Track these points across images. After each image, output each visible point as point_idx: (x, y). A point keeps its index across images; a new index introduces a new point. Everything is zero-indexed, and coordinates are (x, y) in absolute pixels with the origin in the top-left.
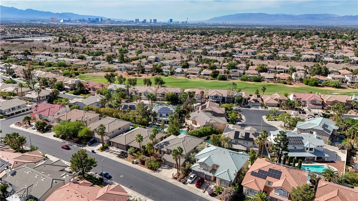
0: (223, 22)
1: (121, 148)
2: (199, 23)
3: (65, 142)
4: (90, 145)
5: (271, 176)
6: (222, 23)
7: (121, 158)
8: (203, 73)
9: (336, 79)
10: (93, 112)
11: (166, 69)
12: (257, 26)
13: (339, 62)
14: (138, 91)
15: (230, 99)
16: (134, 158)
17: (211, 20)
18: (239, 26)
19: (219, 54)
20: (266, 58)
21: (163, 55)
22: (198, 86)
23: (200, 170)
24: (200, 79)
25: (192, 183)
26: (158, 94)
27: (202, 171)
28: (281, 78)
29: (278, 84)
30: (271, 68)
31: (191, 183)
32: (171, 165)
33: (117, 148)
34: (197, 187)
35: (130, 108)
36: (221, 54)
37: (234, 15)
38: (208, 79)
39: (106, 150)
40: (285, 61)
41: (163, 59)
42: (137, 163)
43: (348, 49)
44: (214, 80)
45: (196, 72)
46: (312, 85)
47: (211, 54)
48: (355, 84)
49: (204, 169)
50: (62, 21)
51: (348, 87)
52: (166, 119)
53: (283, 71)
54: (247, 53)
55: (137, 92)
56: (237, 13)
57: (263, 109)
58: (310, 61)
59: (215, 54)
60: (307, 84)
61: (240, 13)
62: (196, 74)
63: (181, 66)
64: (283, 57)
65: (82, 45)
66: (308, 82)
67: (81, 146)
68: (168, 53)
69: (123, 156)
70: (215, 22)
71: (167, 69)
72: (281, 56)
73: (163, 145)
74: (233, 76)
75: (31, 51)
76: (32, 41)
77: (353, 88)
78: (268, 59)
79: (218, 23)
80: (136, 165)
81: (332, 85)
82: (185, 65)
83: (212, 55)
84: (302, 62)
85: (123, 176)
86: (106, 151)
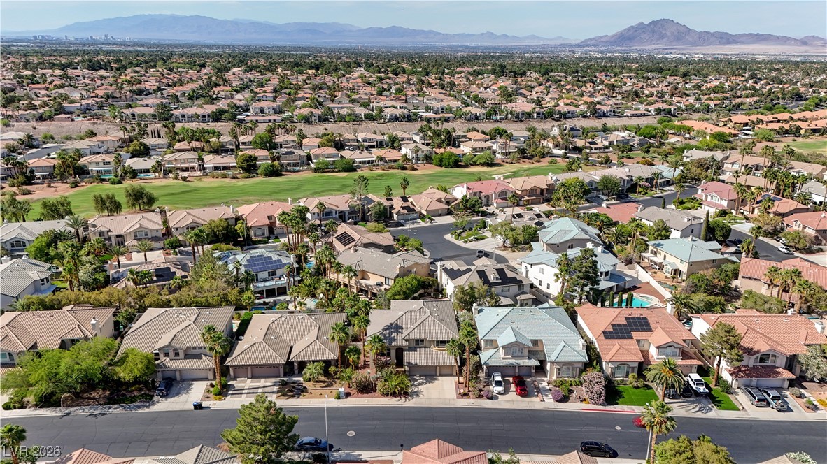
0: (106, 36)
1: (267, 375)
2: (35, 37)
3: (68, 414)
4: (165, 396)
5: (638, 330)
6: (103, 37)
7: (293, 396)
8: (212, 166)
9: (478, 149)
10: (84, 308)
11: (97, 163)
12: (202, 46)
13: (449, 118)
14: (110, 231)
15: (354, 214)
16: (326, 386)
17: (67, 28)
18: (158, 46)
19: (204, 116)
20: (315, 120)
21: (35, 128)
22: (239, 197)
23: (506, 362)
24: (215, 180)
25: (506, 392)
26: (177, 229)
27: (513, 361)
28: (387, 159)
29: (391, 171)
30: (349, 140)
31: (502, 392)
32: (428, 373)
33: (252, 377)
34: (522, 396)
35: (157, 276)
36: (209, 116)
37: (129, 17)
38: (237, 178)
39: (230, 392)
40: (355, 122)
41: (45, 137)
42: (348, 395)
43: (439, 93)
44: (252, 177)
45: (191, 165)
46: (449, 166)
47: (183, 116)
48: (511, 156)
49: (513, 357)
51: (504, 161)
52: (276, 284)
53: (375, 143)
54: (262, 111)
55: (110, 233)
56: (136, 14)
57: (429, 224)
58: (401, 121)
59: (192, 117)
60: (440, 166)
61: (147, 13)
62: (193, 168)
63: (128, 152)
64: (350, 115)
66: (441, 161)
67: (139, 407)
68: (49, 122)
69: (292, 391)
70: (84, 35)
71: (101, 164)
72: (345, 113)
73: (390, 334)
74: (289, 164)
77: (512, 163)
78: (319, 121)
79: (91, 37)
80: (349, 399)
81: (483, 161)
82: (138, 148)
83: (186, 119)
84: (388, 124)
85: (354, 433)
86: (232, 394)
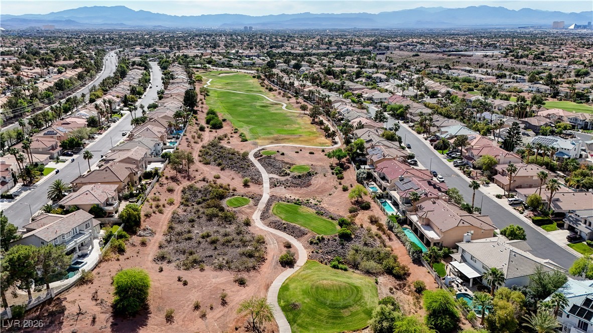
50: (572, 27)
65: (527, 62)
75: (454, 65)
76: (471, 56)
